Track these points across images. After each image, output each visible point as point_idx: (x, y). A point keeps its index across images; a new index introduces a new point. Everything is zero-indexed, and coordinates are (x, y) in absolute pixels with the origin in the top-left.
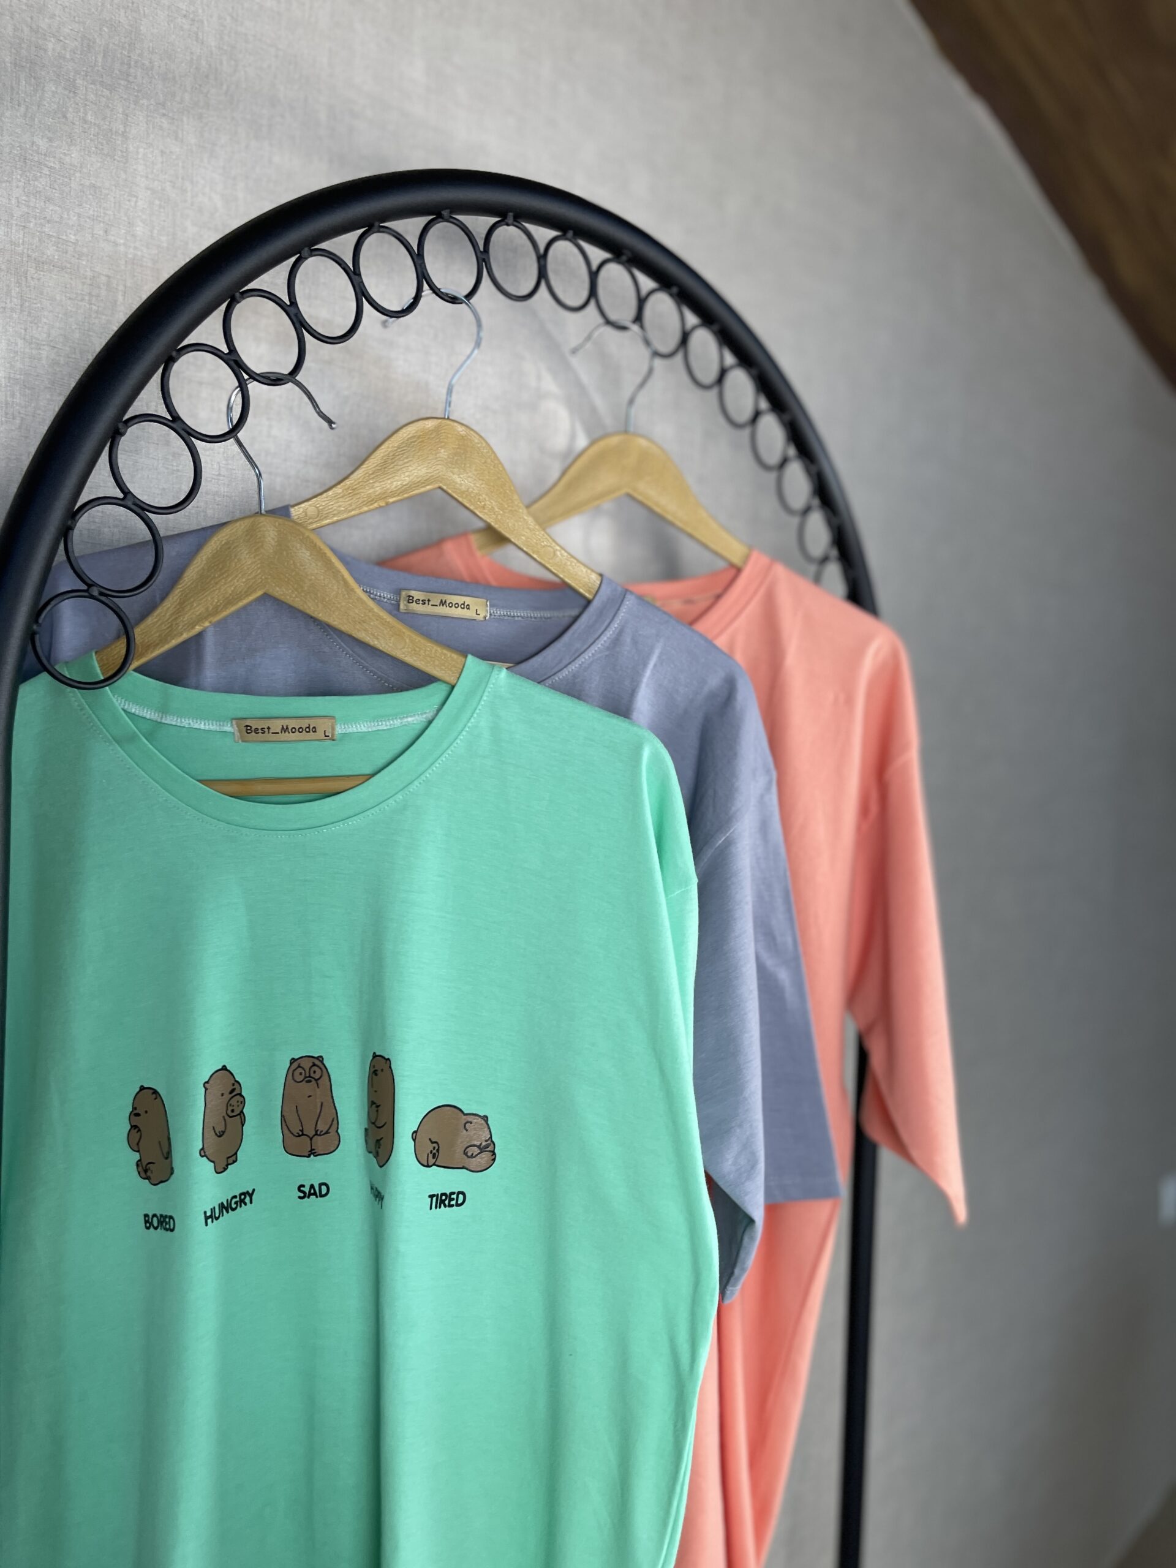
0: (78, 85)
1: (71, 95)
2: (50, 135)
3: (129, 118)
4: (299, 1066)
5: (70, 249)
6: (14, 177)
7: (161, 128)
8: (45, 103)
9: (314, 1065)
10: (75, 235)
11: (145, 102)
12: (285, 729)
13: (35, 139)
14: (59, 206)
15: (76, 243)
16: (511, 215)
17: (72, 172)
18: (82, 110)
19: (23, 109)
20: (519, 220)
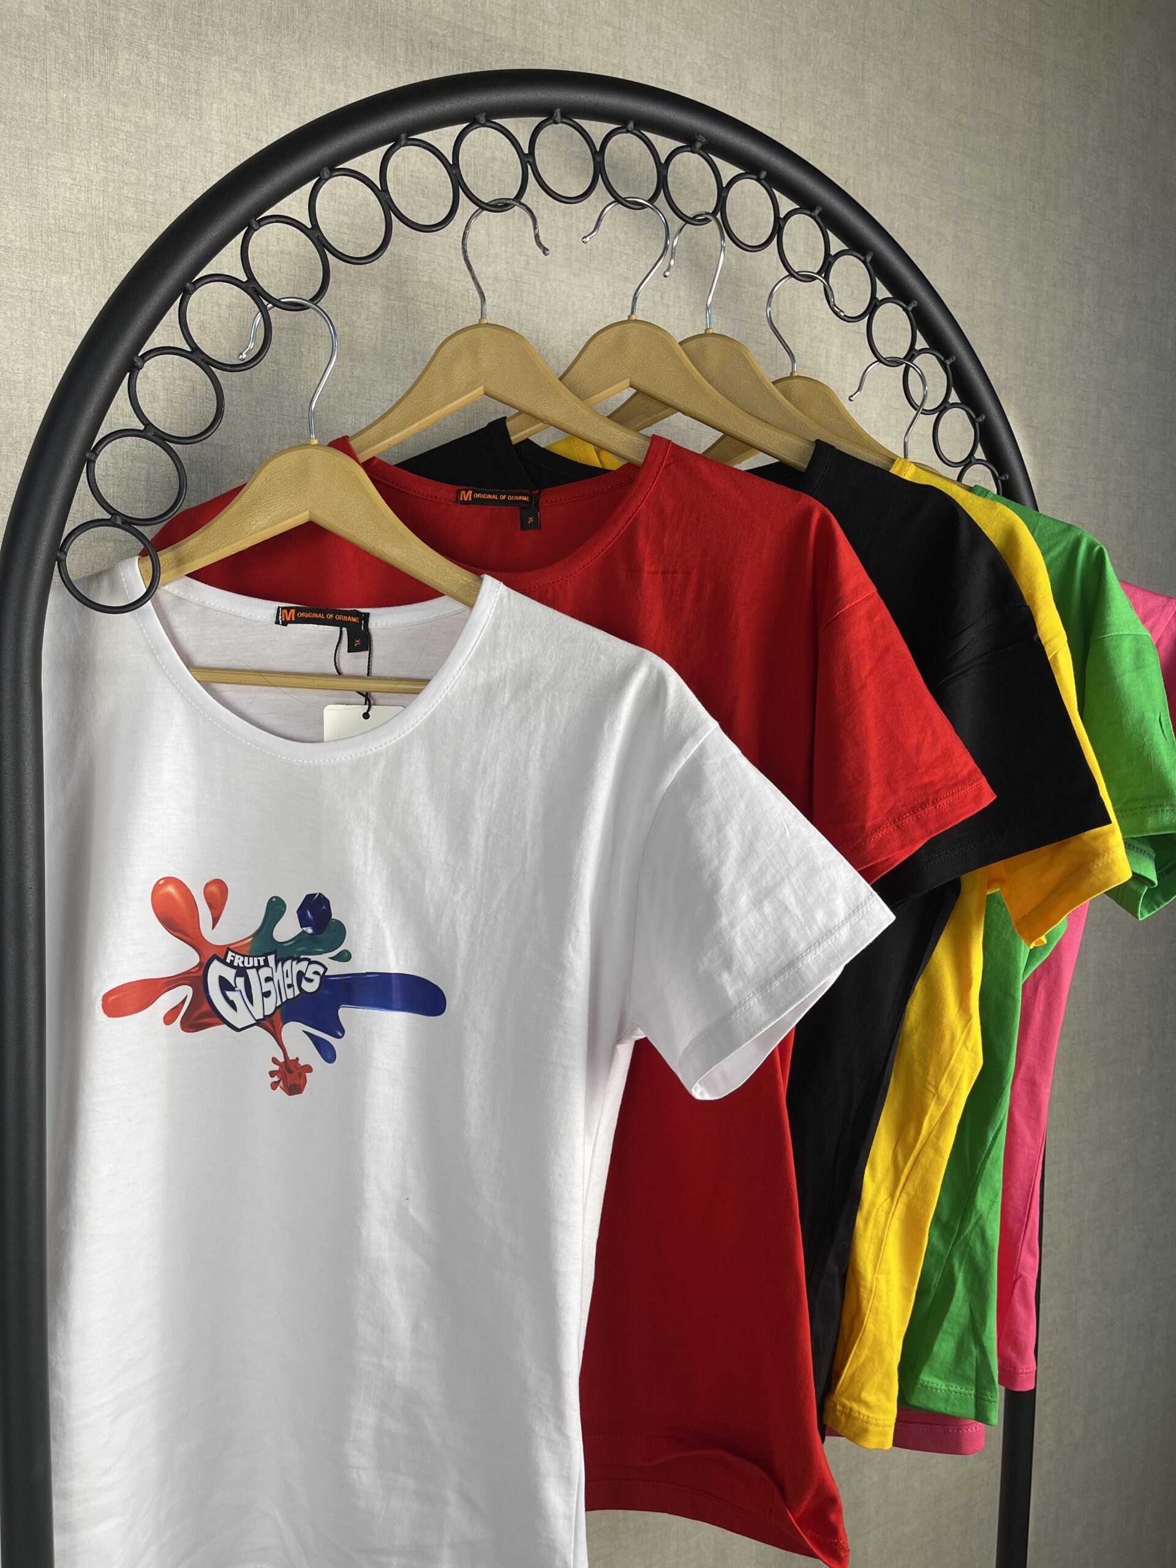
3: (202, 76)
6: (92, 144)
7: (234, 82)
8: (119, 71)
16: (558, 112)
17: (148, 134)
18: (155, 74)
20: (566, 117)
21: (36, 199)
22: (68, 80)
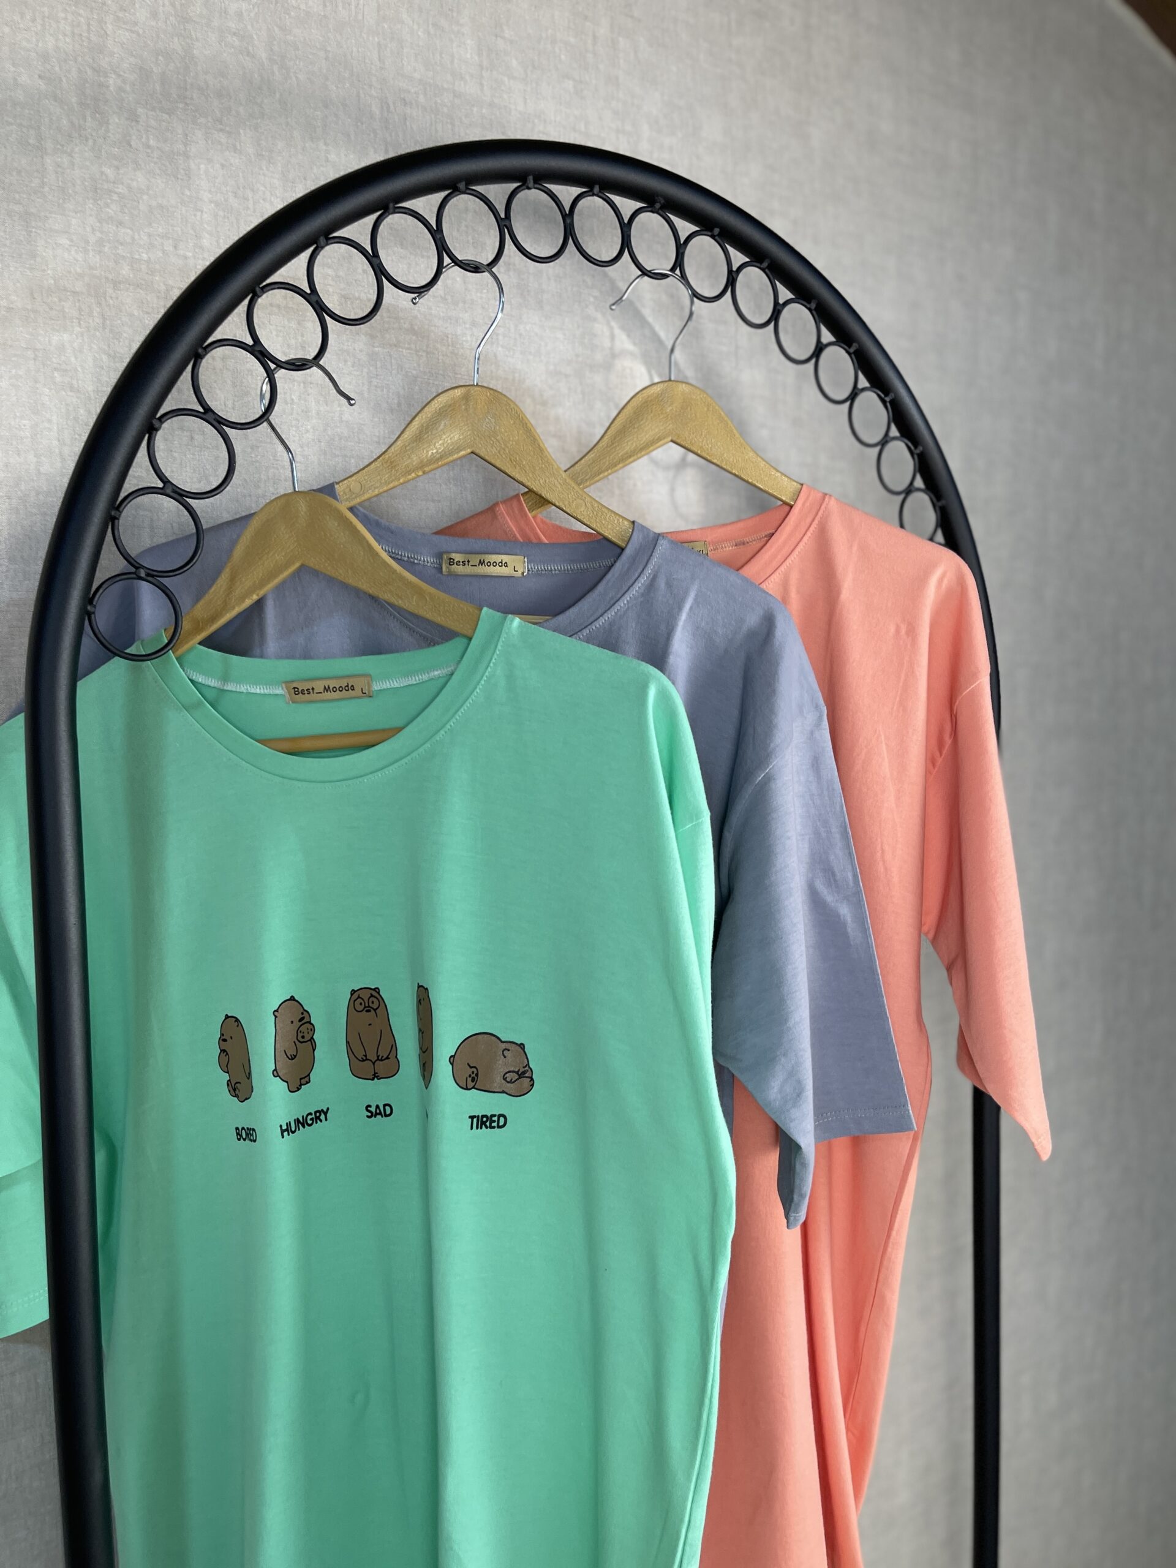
0: (138, 113)
1: (134, 124)
2: (116, 163)
3: (188, 138)
4: (359, 997)
5: (143, 267)
6: (87, 207)
7: (220, 143)
8: (110, 135)
9: (372, 996)
10: (147, 254)
11: (202, 120)
12: (327, 689)
13: (104, 169)
14: (131, 229)
15: (148, 262)
16: (531, 178)
17: (139, 195)
18: (144, 136)
19: (90, 142)
20: (539, 182)
21: (35, 260)
22: (63, 146)
